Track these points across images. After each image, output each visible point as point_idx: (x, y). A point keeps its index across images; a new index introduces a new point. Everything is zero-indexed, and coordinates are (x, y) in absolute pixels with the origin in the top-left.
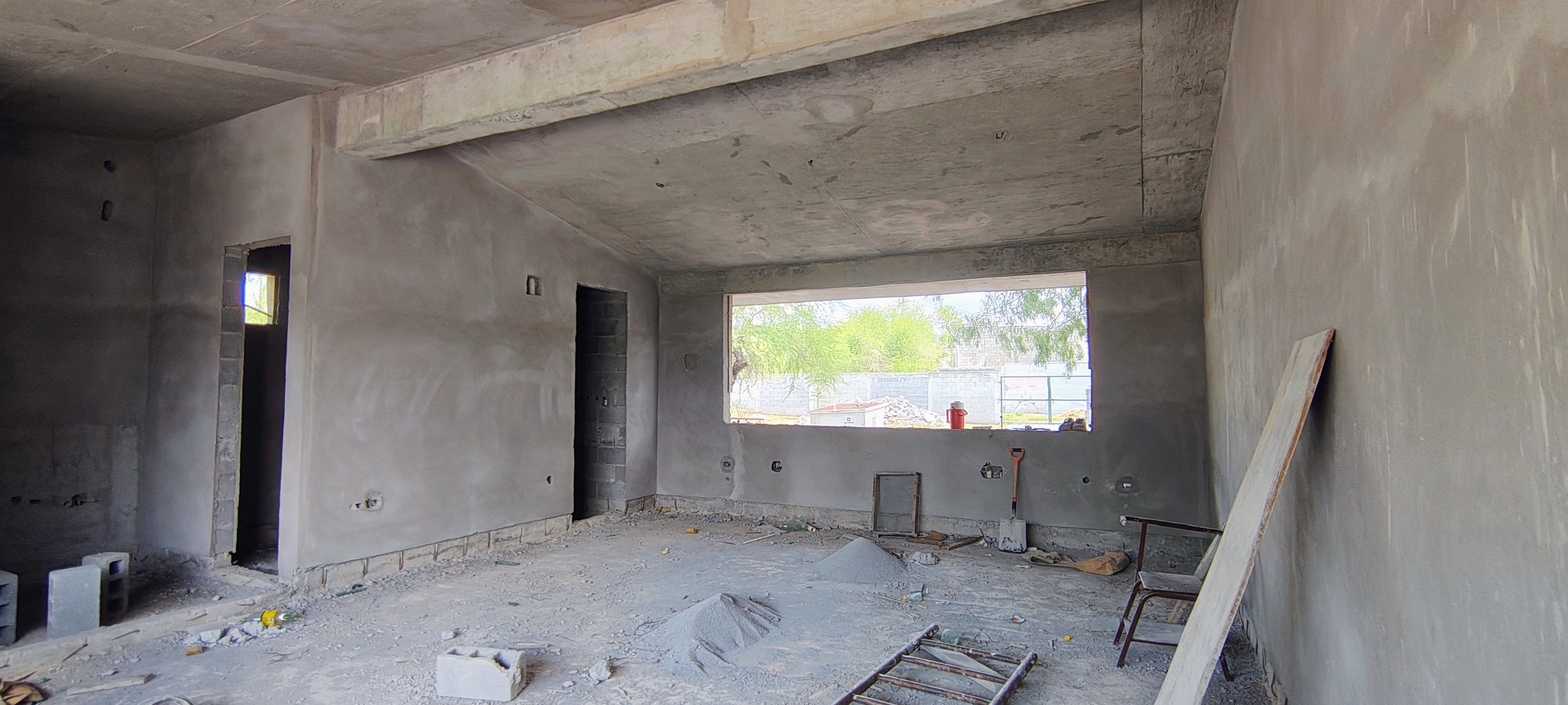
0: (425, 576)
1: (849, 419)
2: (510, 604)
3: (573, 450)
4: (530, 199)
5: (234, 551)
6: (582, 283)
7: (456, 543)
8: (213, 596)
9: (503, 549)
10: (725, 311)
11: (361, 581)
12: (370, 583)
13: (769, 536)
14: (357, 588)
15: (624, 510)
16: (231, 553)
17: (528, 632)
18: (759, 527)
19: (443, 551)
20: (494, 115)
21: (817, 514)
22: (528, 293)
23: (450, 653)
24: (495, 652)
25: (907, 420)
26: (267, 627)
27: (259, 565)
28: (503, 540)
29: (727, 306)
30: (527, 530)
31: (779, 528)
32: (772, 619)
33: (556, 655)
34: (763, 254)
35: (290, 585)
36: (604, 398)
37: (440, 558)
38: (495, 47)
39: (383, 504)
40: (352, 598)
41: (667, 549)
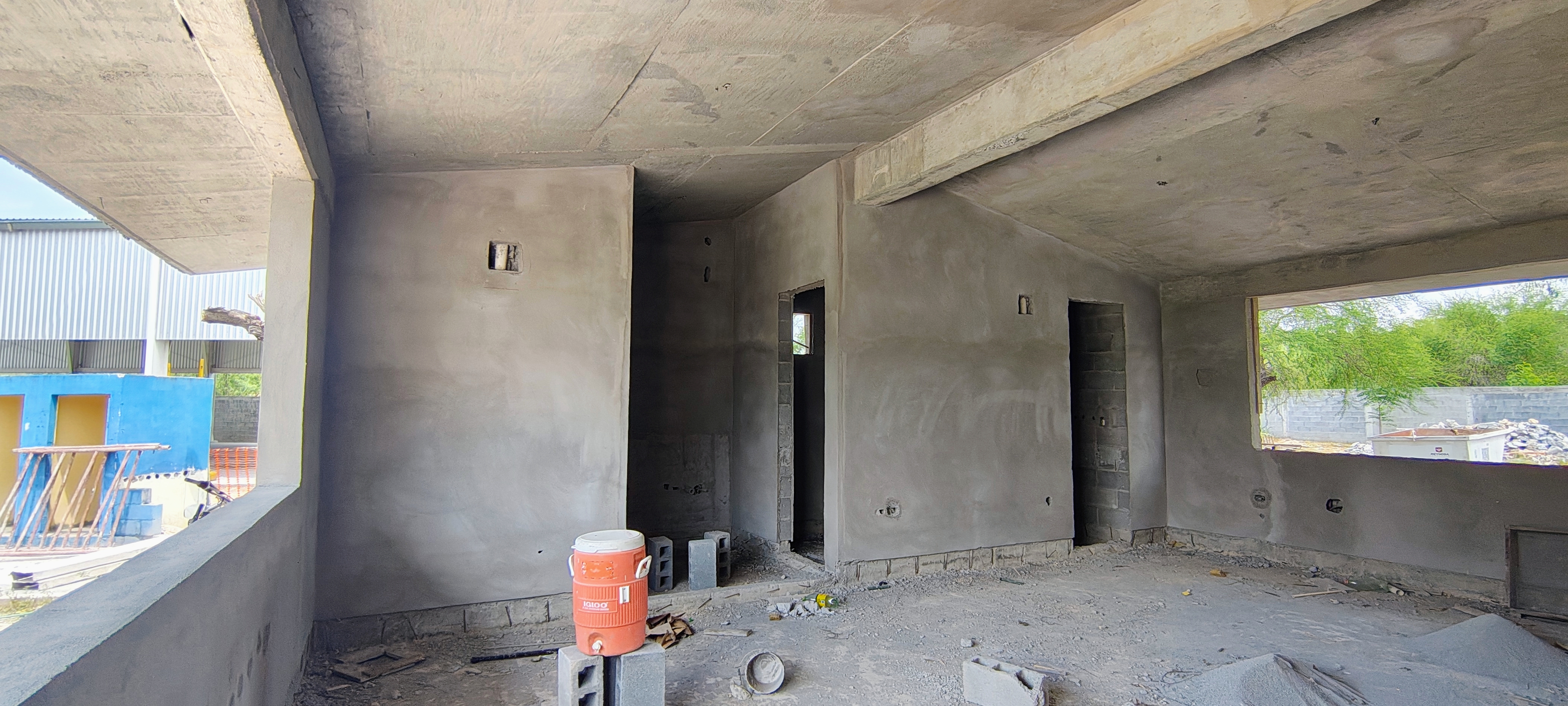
0: (936, 582)
1: (1439, 450)
2: (1021, 623)
3: (1071, 472)
4: (1018, 219)
5: (792, 541)
6: (1073, 299)
7: (962, 555)
8: (781, 575)
9: (1006, 566)
10: (1248, 317)
11: (885, 579)
12: (893, 582)
13: (1329, 592)
14: (883, 585)
15: (1130, 540)
16: (790, 541)
17: (1043, 655)
18: (1312, 579)
19: (952, 561)
20: (990, 143)
21: (1404, 574)
22: (1020, 313)
23: (974, 661)
24: (1017, 669)
25: (1546, 454)
26: (821, 607)
27: (808, 554)
28: (1006, 557)
29: (1250, 311)
30: (1027, 550)
31: (1343, 583)
32: (1353, 700)
33: (1076, 685)
34: (1302, 244)
35: (833, 575)
36: (1102, 418)
37: (949, 567)
38: (987, 79)
39: (901, 512)
40: (880, 593)
41: (1189, 590)
